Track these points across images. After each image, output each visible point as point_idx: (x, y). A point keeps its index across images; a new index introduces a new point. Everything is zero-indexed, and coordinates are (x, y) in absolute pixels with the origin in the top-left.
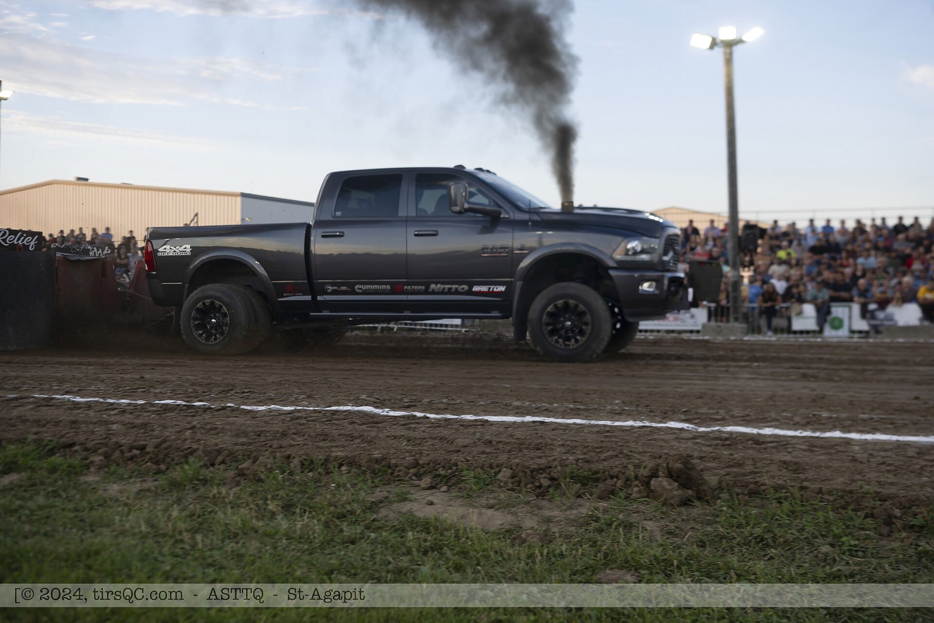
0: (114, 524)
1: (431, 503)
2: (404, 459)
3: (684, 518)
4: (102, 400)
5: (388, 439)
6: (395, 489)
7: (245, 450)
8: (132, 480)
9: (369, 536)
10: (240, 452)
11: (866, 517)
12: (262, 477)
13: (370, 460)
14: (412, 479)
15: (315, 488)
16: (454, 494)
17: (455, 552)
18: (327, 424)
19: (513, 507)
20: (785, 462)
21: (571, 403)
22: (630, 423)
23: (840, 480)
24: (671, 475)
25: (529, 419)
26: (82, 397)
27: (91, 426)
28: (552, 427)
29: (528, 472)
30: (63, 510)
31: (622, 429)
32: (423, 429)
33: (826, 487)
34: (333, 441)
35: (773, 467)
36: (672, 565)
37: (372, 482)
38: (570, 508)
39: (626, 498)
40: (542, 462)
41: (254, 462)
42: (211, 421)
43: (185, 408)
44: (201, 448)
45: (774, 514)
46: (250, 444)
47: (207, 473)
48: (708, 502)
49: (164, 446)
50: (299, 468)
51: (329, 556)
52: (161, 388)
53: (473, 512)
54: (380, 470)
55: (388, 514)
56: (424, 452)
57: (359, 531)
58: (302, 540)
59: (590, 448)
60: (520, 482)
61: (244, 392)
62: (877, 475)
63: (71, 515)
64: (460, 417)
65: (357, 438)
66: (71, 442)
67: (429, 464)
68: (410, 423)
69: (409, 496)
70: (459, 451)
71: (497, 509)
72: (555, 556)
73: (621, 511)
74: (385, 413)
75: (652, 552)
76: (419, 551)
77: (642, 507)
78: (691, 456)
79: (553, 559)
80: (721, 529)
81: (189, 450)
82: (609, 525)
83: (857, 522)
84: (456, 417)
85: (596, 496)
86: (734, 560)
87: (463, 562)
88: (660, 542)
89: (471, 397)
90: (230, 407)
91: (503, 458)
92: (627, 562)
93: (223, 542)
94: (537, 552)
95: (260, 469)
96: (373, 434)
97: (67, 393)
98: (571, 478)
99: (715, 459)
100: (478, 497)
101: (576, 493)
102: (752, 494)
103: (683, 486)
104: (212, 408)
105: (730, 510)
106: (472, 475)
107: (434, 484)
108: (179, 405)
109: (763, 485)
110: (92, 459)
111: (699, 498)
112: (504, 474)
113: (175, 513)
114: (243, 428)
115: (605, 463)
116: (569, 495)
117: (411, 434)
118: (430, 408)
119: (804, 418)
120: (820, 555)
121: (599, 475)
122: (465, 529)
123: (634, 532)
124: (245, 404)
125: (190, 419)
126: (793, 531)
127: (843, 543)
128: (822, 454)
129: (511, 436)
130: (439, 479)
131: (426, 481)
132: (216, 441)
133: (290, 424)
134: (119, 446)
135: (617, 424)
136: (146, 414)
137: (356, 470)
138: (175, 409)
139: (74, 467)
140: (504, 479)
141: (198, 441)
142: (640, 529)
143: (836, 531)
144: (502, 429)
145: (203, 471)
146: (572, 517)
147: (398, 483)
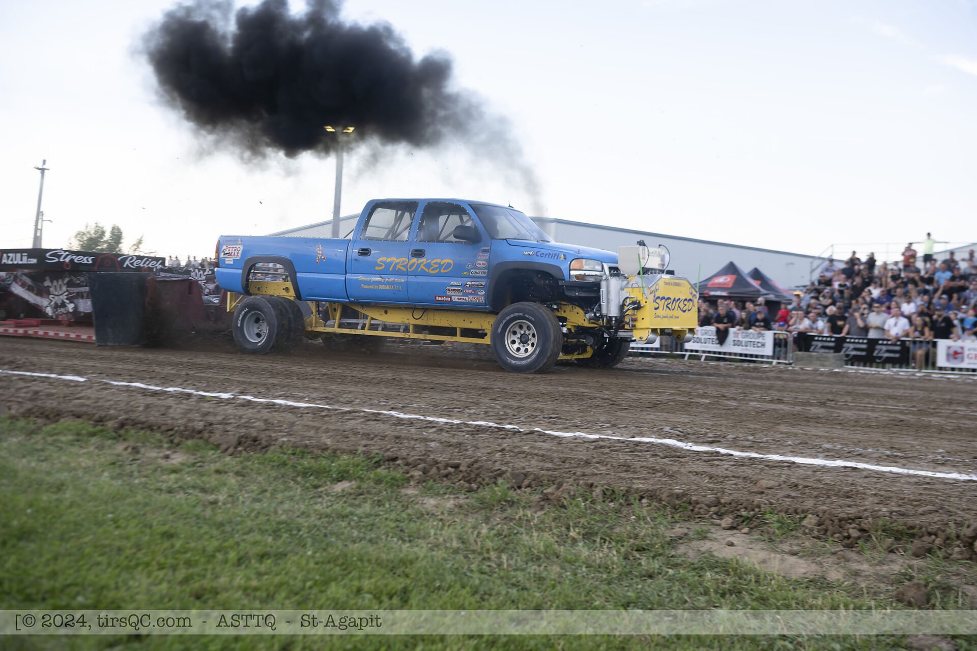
0: (430, 537)
1: (731, 544)
2: (705, 496)
4: (422, 418)
5: (690, 475)
6: (695, 527)
7: (550, 476)
8: (447, 496)
9: (668, 572)
10: (545, 478)
12: (565, 503)
13: (671, 495)
14: (712, 518)
15: (615, 519)
16: (756, 537)
17: (755, 597)
18: (629, 455)
19: (818, 556)
21: (887, 449)
22: (954, 475)
25: (840, 463)
26: (405, 414)
27: (413, 442)
28: (865, 473)
29: (836, 521)
30: (386, 519)
31: (944, 482)
32: (726, 466)
34: (636, 472)
37: (673, 517)
38: (881, 563)
39: (946, 558)
40: (852, 511)
41: (558, 488)
42: (519, 444)
43: (496, 430)
44: (509, 470)
46: (555, 469)
47: (513, 495)
49: (476, 466)
50: (601, 497)
51: (626, 588)
52: (475, 409)
53: (775, 558)
54: (680, 506)
55: (689, 552)
56: (726, 491)
57: (657, 566)
58: (600, 570)
59: (906, 500)
60: (826, 531)
61: (551, 418)
63: (393, 525)
64: (765, 456)
65: (658, 472)
66: (395, 456)
67: (730, 504)
68: (713, 460)
69: (709, 535)
70: (762, 493)
71: (801, 557)
73: (939, 572)
74: (688, 448)
76: (716, 592)
77: (963, 570)
81: (499, 472)
82: (925, 586)
84: (761, 456)
85: (910, 552)
89: (778, 436)
90: (537, 431)
91: (809, 503)
93: (527, 564)
95: (564, 495)
96: (675, 468)
97: (393, 409)
98: (884, 531)
100: (781, 542)
101: (888, 548)
104: (520, 432)
106: (775, 518)
107: (735, 525)
108: (491, 427)
110: (411, 473)
112: (810, 521)
113: (484, 530)
114: (549, 454)
115: (923, 518)
116: (880, 549)
117: (713, 471)
118: (734, 444)
121: (915, 531)
122: (766, 575)
123: (954, 594)
124: (552, 429)
125: (500, 441)
129: (819, 481)
130: (741, 520)
131: (727, 521)
132: (523, 465)
133: (593, 452)
134: (436, 463)
135: (939, 475)
136: (460, 434)
137: (656, 504)
138: (487, 431)
139: (397, 480)
140: (810, 526)
141: (507, 463)
142: (961, 592)
144: (809, 473)
145: (511, 493)
146: (883, 573)
147: (698, 520)
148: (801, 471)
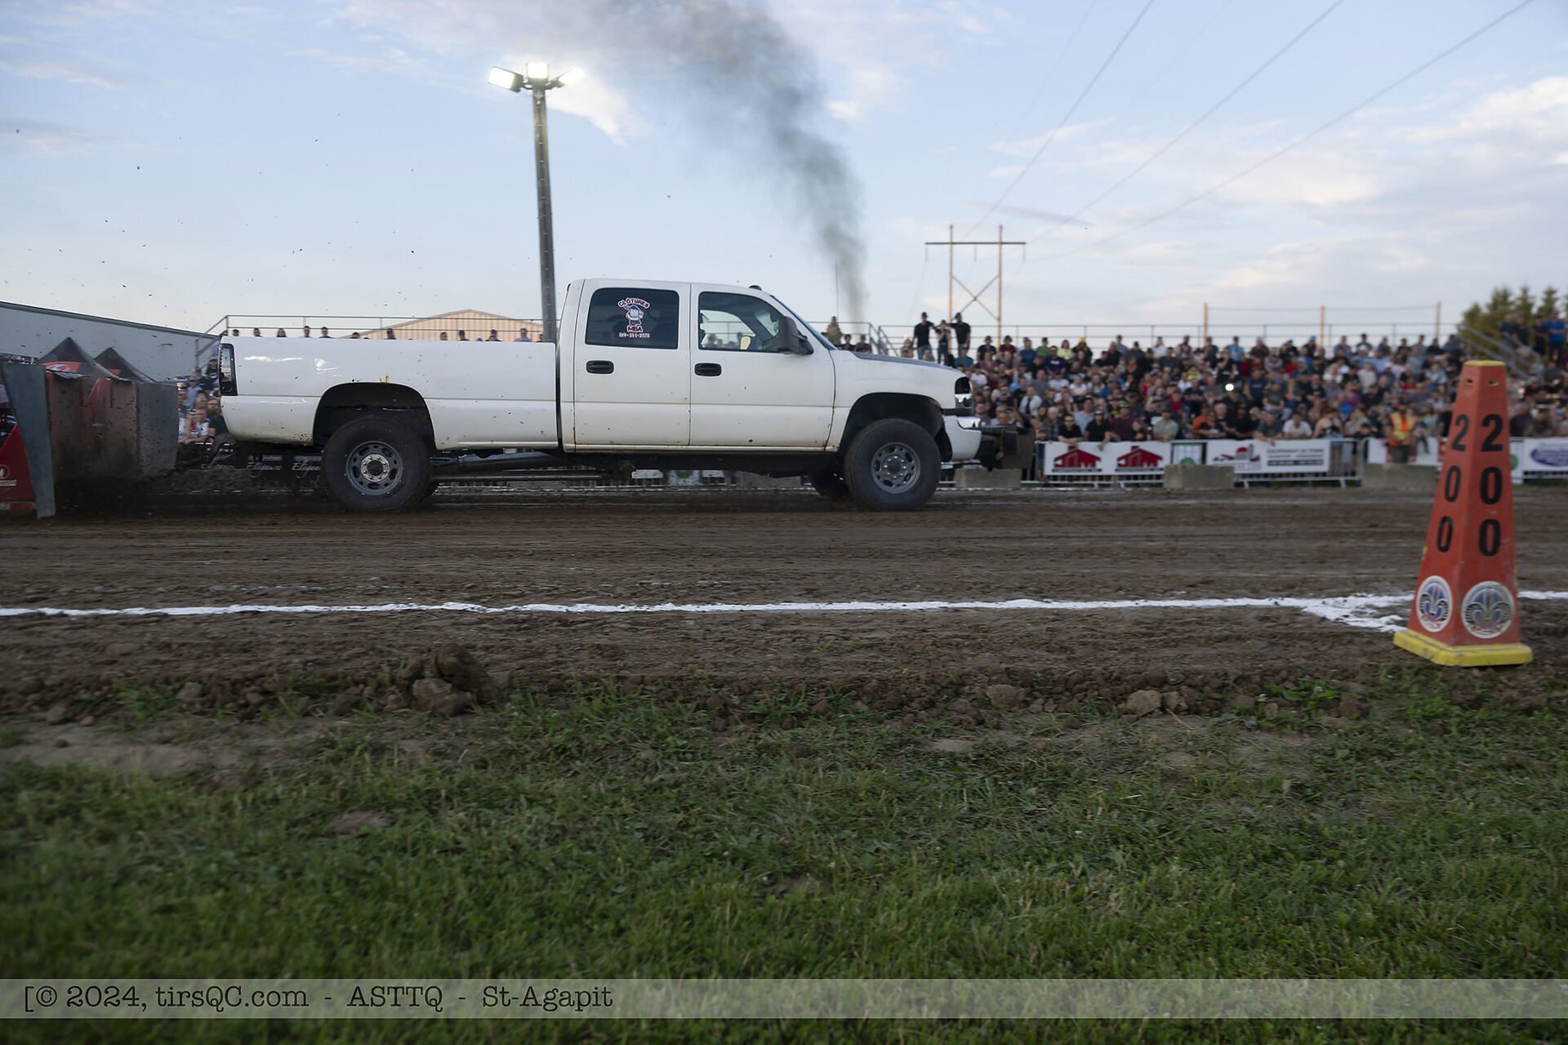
1: (64, 745)
2: (17, 680)
3: (460, 731)
11: (698, 708)
14: (31, 711)
16: (105, 728)
17: (101, 814)
19: (203, 737)
20: (598, 647)
21: (303, 584)
22: (390, 607)
23: (669, 663)
24: (441, 674)
25: (235, 608)
28: (271, 618)
29: (227, 684)
31: (376, 616)
32: (55, 632)
33: (649, 675)
35: (584, 654)
36: (439, 797)
38: (293, 732)
39: (379, 711)
40: (250, 670)
45: (583, 715)
48: (493, 707)
53: (136, 752)
56: (55, 667)
59: (325, 645)
60: (213, 702)
62: (713, 655)
64: (121, 612)
67: (61, 685)
68: (35, 625)
69: (26, 737)
70: (113, 662)
71: (176, 744)
72: (264, 803)
73: (369, 730)
75: (411, 782)
76: (38, 819)
77: (400, 722)
78: (473, 647)
79: (263, 808)
80: (510, 742)
82: (350, 751)
83: (687, 717)
84: (115, 612)
85: (331, 711)
86: (525, 781)
87: (114, 827)
88: (424, 767)
91: (188, 667)
92: (374, 799)
94: (236, 799)
98: (295, 689)
99: (505, 648)
100: (146, 728)
101: (303, 710)
102: (553, 691)
103: (459, 688)
105: (523, 716)
106: (135, 694)
107: (69, 715)
109: (569, 677)
111: (481, 703)
112: (190, 690)
115: (348, 665)
117: (33, 641)
119: (629, 589)
120: (638, 763)
121: (337, 682)
122: (120, 778)
123: (386, 757)
126: (605, 735)
127: (668, 745)
128: (647, 633)
129: (204, 635)
130: (79, 707)
131: (57, 711)
135: (370, 609)
140: (189, 699)
142: (396, 752)
143: (660, 730)
144: (189, 626)
146: (296, 745)
147: (5, 718)
148: (176, 625)
